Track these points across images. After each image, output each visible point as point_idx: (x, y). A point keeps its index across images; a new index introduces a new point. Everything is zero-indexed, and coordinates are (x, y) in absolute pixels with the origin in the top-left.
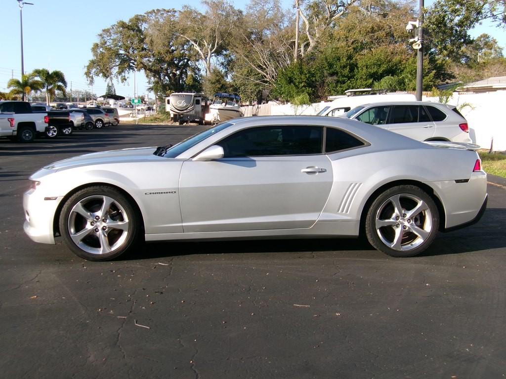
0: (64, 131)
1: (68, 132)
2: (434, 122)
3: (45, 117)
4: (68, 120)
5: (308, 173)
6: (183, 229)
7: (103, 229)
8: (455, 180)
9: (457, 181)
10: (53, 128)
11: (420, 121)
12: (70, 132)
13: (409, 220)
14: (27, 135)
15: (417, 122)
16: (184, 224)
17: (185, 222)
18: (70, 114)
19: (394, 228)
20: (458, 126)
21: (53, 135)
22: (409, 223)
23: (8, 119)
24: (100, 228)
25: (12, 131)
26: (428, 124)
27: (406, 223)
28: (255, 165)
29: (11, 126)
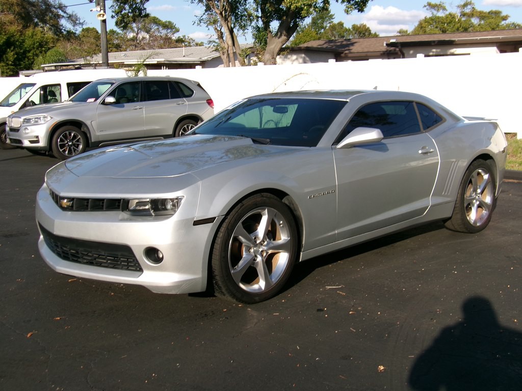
2: (185, 99)
11: (172, 98)
15: (169, 98)
20: (206, 101)
26: (179, 101)
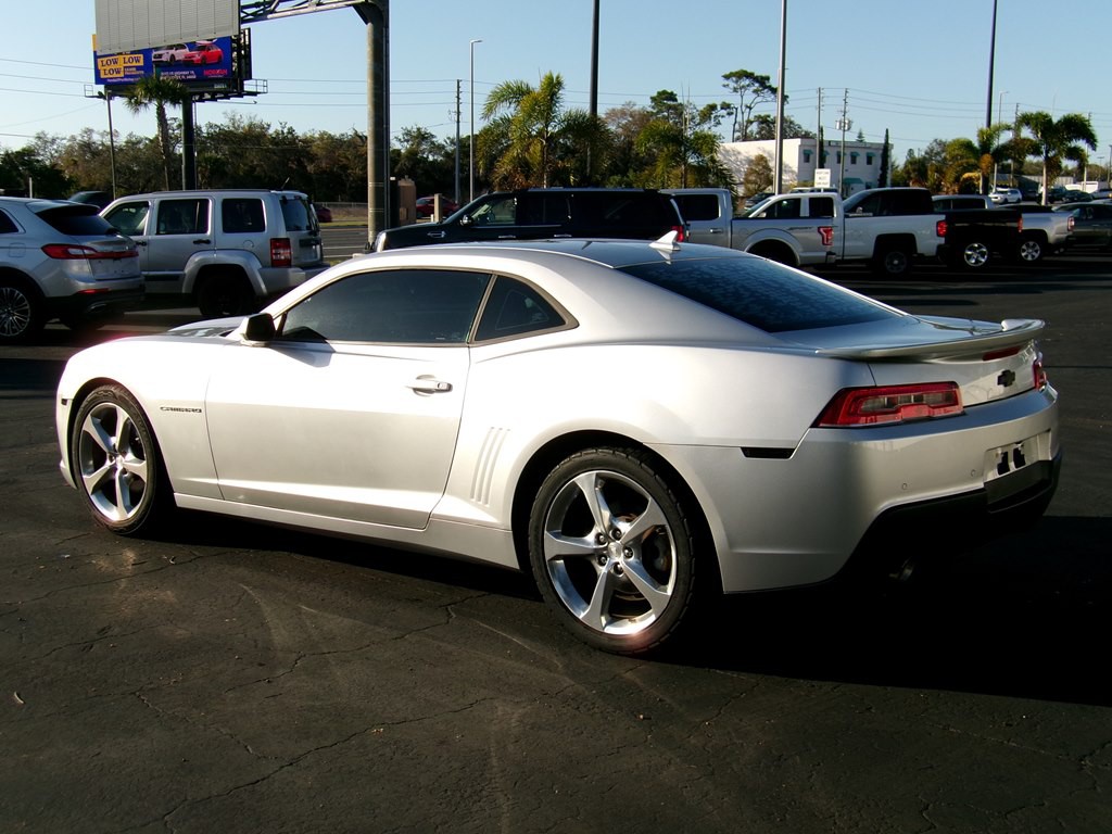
0: (1023, 254)
1: (1033, 256)
3: (938, 223)
4: (1017, 228)
5: (416, 390)
6: (222, 493)
7: (124, 471)
8: (744, 449)
9: (750, 452)
10: (980, 247)
12: (1037, 255)
13: (627, 548)
14: (896, 262)
16: (223, 482)
17: (222, 478)
18: (1024, 216)
19: (595, 563)
21: (977, 261)
22: (628, 556)
23: (819, 228)
24: (120, 468)
25: (824, 254)
27: (620, 560)
28: (326, 363)
29: (824, 244)
